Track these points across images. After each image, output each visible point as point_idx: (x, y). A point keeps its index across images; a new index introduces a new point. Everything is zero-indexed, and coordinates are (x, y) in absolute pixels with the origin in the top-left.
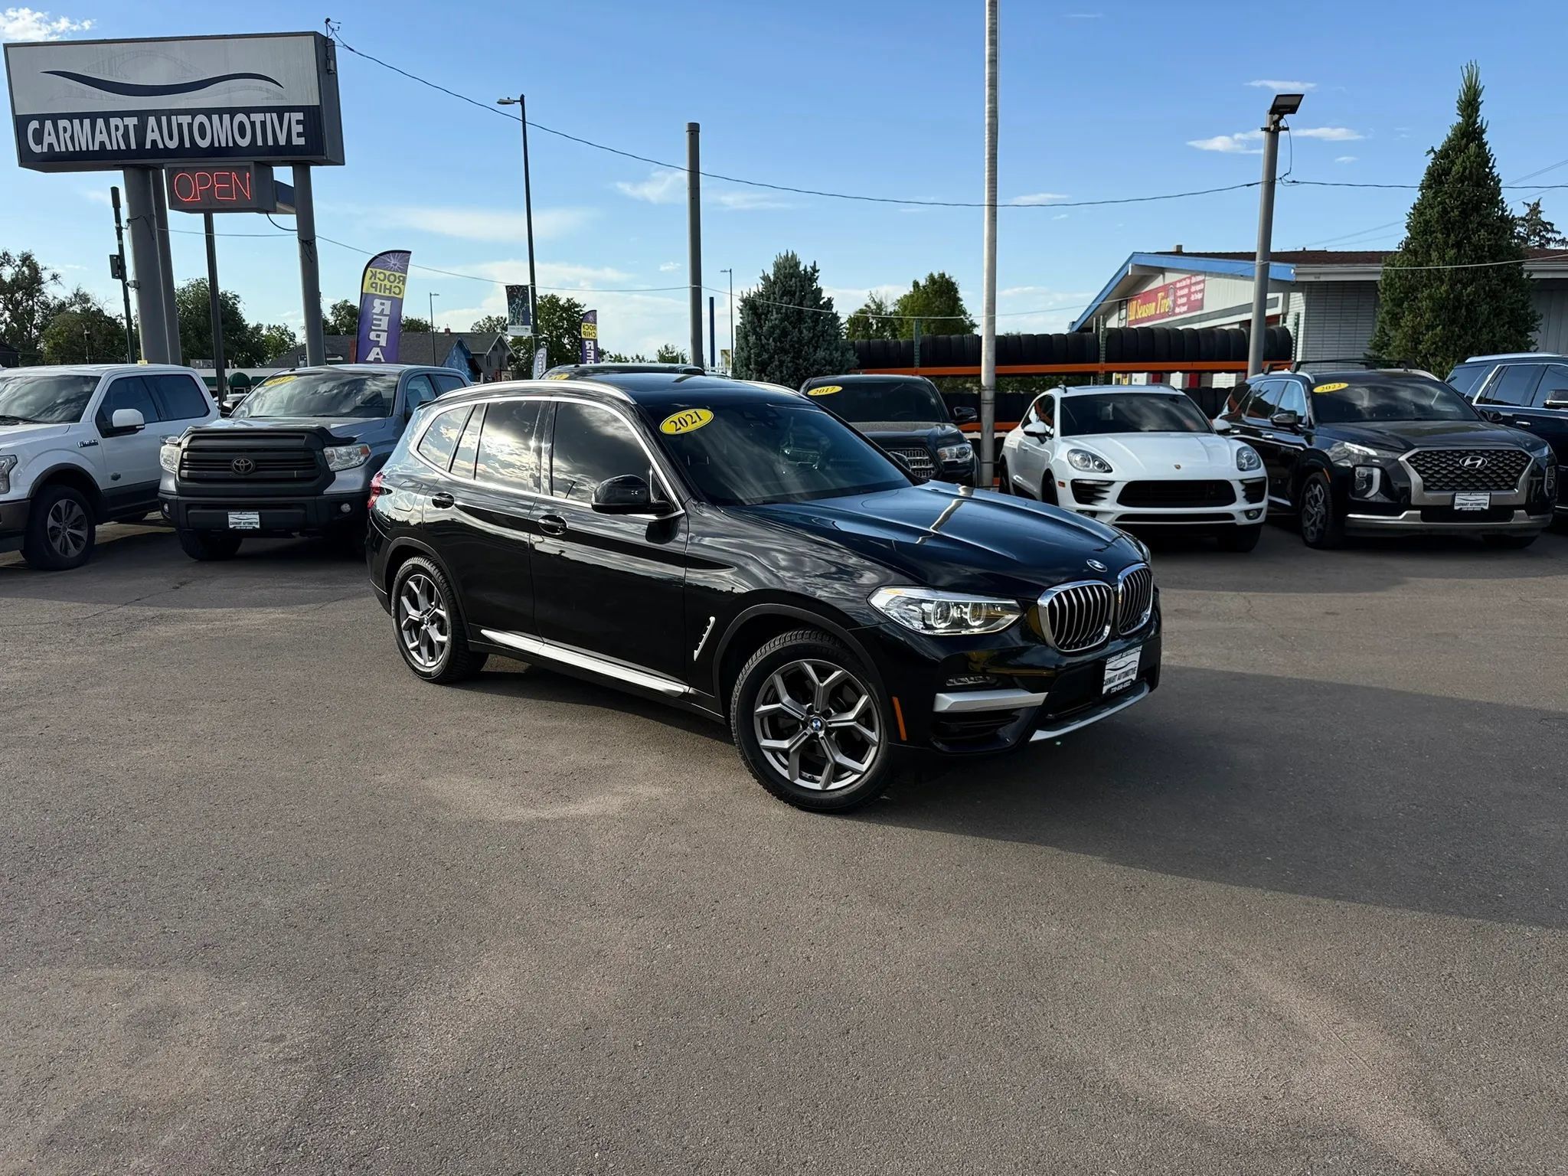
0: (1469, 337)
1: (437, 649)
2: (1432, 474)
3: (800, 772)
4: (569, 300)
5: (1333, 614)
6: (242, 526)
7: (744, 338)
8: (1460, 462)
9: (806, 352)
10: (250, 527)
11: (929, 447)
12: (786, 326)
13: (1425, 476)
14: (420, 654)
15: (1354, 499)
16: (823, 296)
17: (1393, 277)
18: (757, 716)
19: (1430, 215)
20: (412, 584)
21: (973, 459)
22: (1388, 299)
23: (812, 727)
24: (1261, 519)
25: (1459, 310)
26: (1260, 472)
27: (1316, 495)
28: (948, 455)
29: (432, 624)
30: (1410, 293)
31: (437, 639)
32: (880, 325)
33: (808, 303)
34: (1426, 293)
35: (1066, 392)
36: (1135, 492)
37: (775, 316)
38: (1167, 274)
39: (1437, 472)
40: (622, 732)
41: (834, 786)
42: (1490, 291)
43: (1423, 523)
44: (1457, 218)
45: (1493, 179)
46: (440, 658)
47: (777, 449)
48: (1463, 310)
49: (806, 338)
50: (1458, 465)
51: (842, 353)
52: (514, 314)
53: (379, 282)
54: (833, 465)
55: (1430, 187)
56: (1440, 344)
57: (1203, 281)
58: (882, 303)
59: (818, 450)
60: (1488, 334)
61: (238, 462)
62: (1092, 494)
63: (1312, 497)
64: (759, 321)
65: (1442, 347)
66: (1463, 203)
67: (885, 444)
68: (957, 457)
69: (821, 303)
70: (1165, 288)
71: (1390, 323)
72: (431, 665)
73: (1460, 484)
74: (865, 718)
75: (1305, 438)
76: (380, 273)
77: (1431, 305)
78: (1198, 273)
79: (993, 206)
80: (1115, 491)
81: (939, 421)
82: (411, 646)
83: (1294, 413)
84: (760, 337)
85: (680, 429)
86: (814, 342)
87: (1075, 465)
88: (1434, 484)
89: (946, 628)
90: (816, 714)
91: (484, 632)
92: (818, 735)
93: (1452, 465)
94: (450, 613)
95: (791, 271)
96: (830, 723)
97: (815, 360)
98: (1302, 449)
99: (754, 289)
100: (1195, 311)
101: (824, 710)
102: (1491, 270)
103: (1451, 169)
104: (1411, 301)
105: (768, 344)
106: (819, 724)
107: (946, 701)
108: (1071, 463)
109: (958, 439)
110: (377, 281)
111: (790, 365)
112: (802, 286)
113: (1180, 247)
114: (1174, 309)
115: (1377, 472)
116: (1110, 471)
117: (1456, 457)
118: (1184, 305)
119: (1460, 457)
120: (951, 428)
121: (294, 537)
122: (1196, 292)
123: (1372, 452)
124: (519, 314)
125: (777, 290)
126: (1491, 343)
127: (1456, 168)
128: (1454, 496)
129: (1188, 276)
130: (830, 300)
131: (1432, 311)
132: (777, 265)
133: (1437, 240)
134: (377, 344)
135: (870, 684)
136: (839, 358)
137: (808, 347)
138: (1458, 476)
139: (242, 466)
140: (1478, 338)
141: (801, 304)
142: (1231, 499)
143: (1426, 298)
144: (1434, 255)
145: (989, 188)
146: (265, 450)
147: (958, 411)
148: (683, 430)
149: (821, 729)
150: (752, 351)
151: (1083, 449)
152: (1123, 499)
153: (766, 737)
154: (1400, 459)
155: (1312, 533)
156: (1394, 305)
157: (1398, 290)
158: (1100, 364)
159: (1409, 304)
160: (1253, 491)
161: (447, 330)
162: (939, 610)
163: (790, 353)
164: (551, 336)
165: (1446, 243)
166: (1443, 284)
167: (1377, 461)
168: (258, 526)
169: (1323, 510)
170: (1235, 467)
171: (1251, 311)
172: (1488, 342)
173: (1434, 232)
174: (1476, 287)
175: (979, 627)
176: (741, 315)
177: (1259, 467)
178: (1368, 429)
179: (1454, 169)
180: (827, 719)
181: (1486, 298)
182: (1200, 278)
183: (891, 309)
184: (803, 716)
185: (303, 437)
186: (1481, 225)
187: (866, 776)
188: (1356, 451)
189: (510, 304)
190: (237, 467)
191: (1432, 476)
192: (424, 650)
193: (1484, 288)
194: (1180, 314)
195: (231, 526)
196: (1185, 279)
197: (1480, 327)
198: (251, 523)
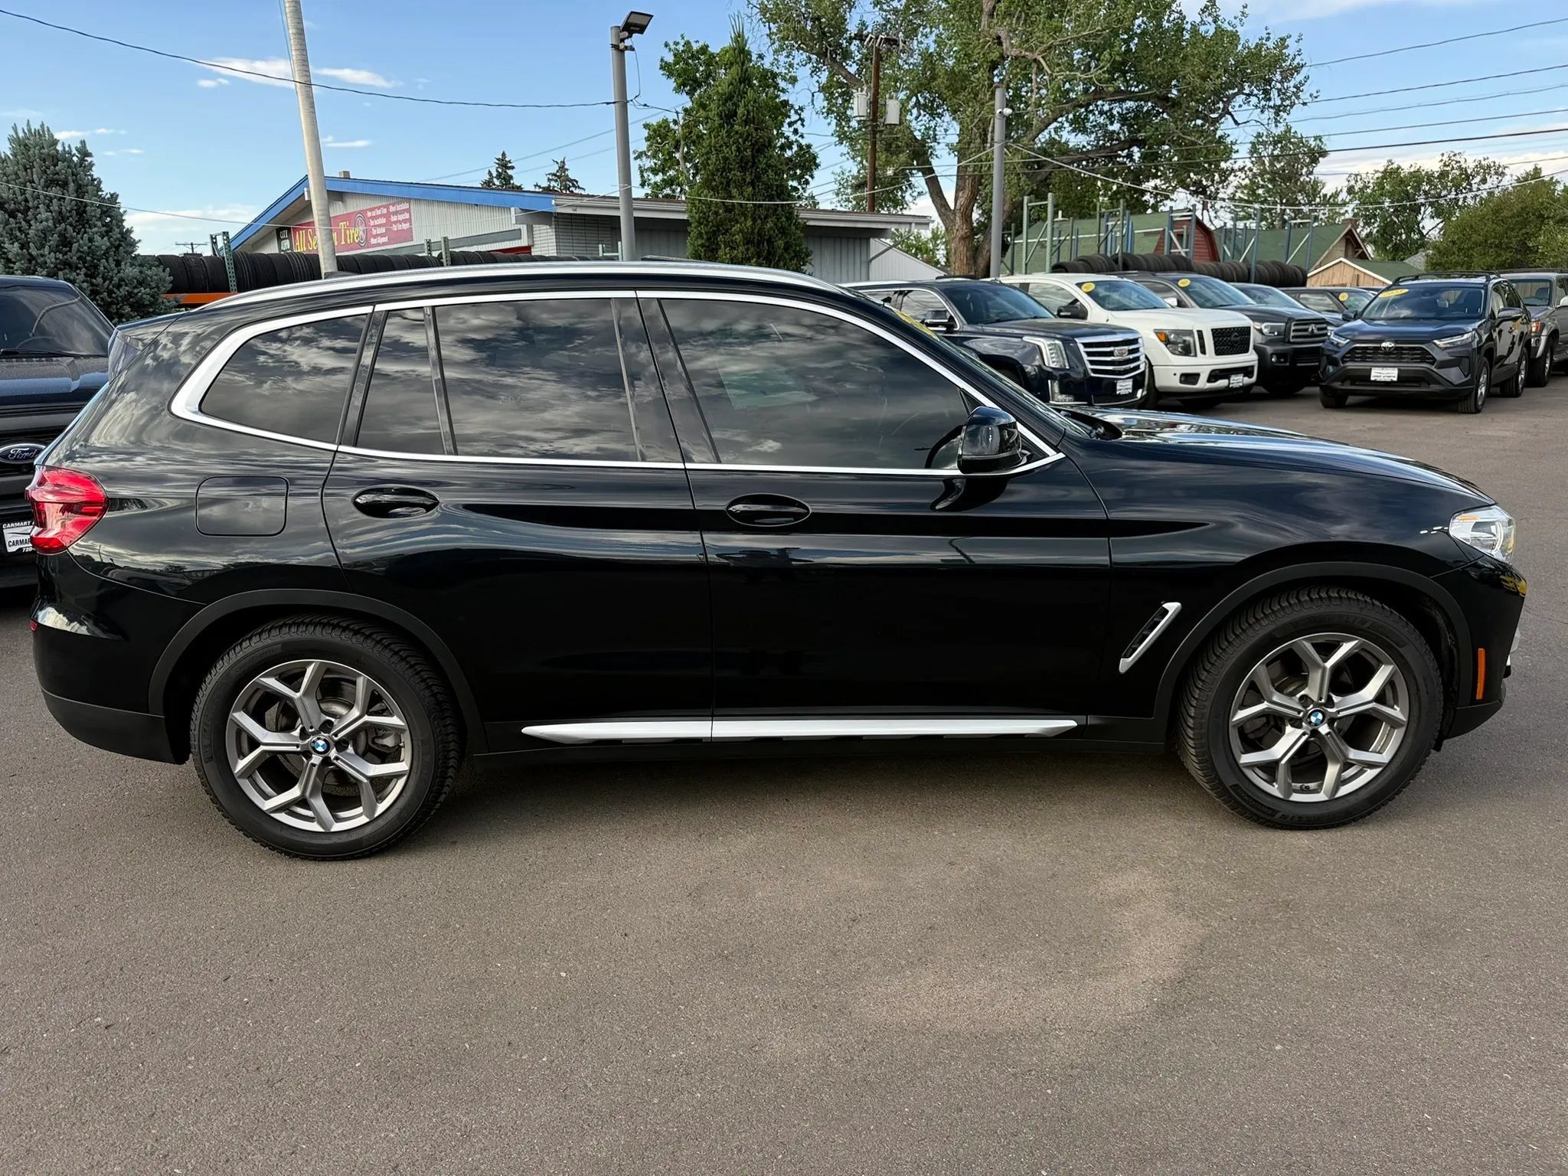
16: (103, 191)
18: (1233, 726)
20: (274, 682)
23: (1310, 722)
31: (371, 774)
41: (1345, 790)
57: (408, 210)
70: (349, 217)
72: (347, 826)
78: (400, 200)
91: (528, 730)
100: (399, 242)
101: (1327, 697)
106: (1320, 716)
113: (346, 173)
114: (367, 240)
118: (382, 235)
122: (399, 222)
129: (383, 203)
149: (1323, 721)
182: (405, 206)
192: (318, 802)
194: (378, 245)
196: (380, 207)
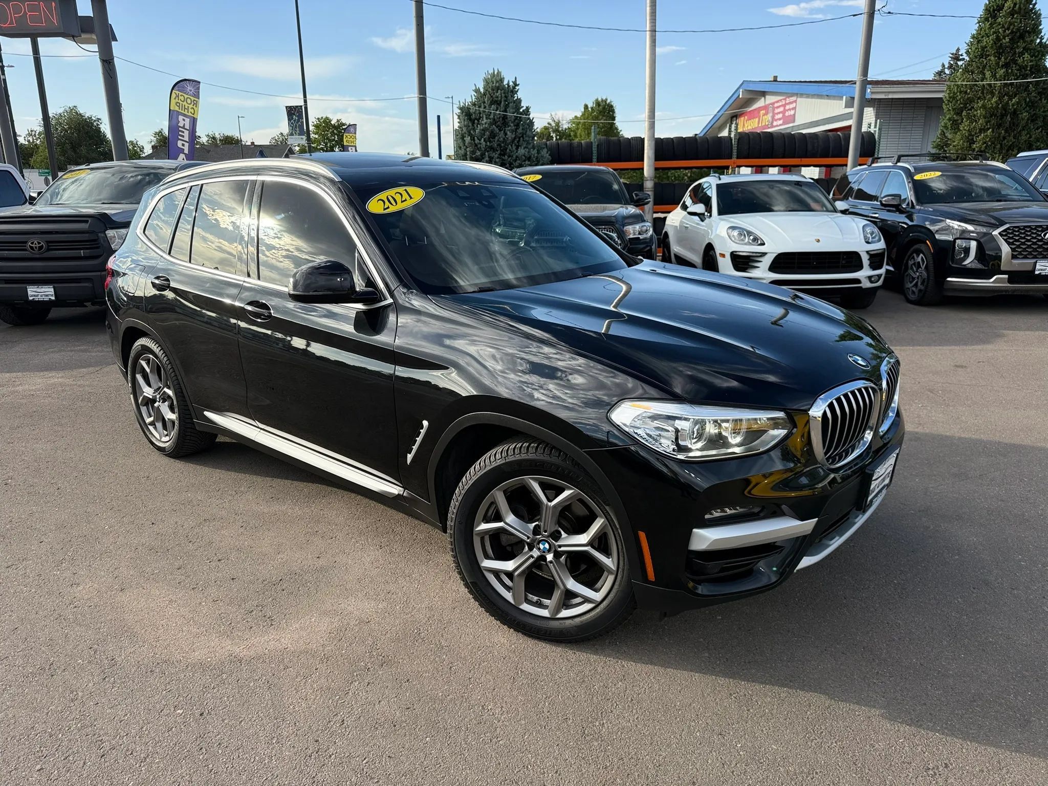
0: (1012, 138)
1: (169, 425)
2: (1019, 245)
3: (526, 596)
4: (338, 121)
5: (962, 367)
6: (40, 298)
7: (461, 138)
8: (1042, 235)
9: (510, 150)
10: (46, 299)
11: (617, 225)
12: (494, 129)
13: (1013, 247)
14: (155, 428)
15: (953, 265)
16: (522, 105)
17: (956, 91)
18: (476, 534)
19: (986, 42)
20: (144, 363)
21: (652, 236)
22: (950, 108)
23: (539, 549)
24: (880, 283)
25: (1005, 117)
26: (881, 245)
27: (919, 262)
28: (632, 232)
29: (164, 402)
30: (968, 104)
31: (168, 417)
32: (558, 137)
33: (511, 110)
34: (981, 103)
35: (720, 179)
36: (784, 262)
37: (485, 121)
38: (767, 97)
39: (1023, 244)
40: (341, 518)
41: (565, 613)
42: (1030, 100)
43: (1009, 285)
44: (1007, 44)
45: (1035, 13)
46: (172, 434)
47: (489, 228)
48: (1008, 117)
49: (510, 138)
50: (1040, 238)
51: (538, 150)
52: (293, 127)
53: (181, 103)
54: (537, 241)
55: (987, 19)
56: (989, 143)
57: (795, 101)
58: (559, 122)
59: (524, 229)
60: (1026, 135)
61: (32, 243)
62: (747, 264)
63: (914, 264)
64: (473, 125)
65: (991, 145)
66: (1012, 32)
67: (594, 223)
68: (640, 234)
69: (521, 110)
70: (765, 108)
71: (951, 127)
72: (165, 440)
73: (1040, 253)
74: (601, 542)
75: (906, 217)
76: (181, 95)
77: (984, 113)
78: (792, 95)
79: (653, 31)
80: (767, 261)
81: (622, 204)
82: (148, 420)
83: (899, 196)
84: (474, 138)
85: (388, 208)
86: (516, 142)
87: (733, 239)
88: (1020, 253)
89: (701, 450)
90: (543, 536)
91: (207, 413)
92: (546, 559)
93: (1035, 238)
94: (176, 394)
95: (497, 85)
96: (560, 546)
97: (517, 157)
98: (906, 226)
99: (469, 100)
100: (788, 124)
101: (552, 530)
102: (1031, 85)
103: (1004, 5)
104: (968, 110)
105: (480, 144)
106: (547, 546)
107: (704, 538)
108: (729, 236)
109: (639, 219)
110: (179, 101)
111: (497, 160)
112: (505, 97)
113: (775, 78)
114: (772, 122)
115: (973, 244)
116: (764, 244)
117: (1038, 231)
118: (780, 119)
119: (1042, 231)
120: (632, 210)
121: (86, 306)
122: (790, 110)
123: (970, 227)
124: (296, 127)
125: (486, 100)
126: (1027, 142)
127: (1008, 4)
128: (1036, 262)
129: (784, 98)
130: (528, 108)
131: (985, 118)
132: (486, 81)
133: (991, 62)
134: (182, 151)
135: (607, 508)
136: (536, 155)
137: (512, 146)
138: (1040, 247)
139: (36, 247)
140: (1018, 139)
141: (505, 111)
142: (860, 267)
143: (981, 108)
144: (988, 74)
145: (650, 19)
146: (57, 232)
147: (637, 195)
148: (393, 209)
149: (549, 551)
150: (468, 149)
151: (739, 226)
152: (773, 268)
153: (487, 557)
154: (993, 233)
155: (913, 292)
156: (955, 114)
157: (959, 102)
158: (732, 160)
159: (967, 113)
160: (876, 260)
161: (253, 143)
162: (695, 430)
163: (497, 151)
164: (326, 146)
165: (998, 64)
166: (993, 97)
167: (975, 235)
168: (53, 298)
169: (925, 274)
170: (863, 241)
171: (852, 119)
172: (1025, 141)
173: (989, 55)
174: (1019, 99)
175: (738, 445)
176: (458, 120)
177: (879, 240)
178: (962, 209)
179: (1006, 5)
180: (556, 541)
181: (1026, 107)
182: (793, 99)
183: (565, 126)
184: (528, 538)
185: (87, 222)
186: (1026, 49)
187: (602, 606)
188: (956, 227)
189: (289, 120)
190: (32, 248)
191: (1018, 247)
192: (159, 425)
193: (1025, 100)
194: (777, 126)
195: (31, 298)
196: (781, 100)
197: (1020, 131)
198: (47, 296)
